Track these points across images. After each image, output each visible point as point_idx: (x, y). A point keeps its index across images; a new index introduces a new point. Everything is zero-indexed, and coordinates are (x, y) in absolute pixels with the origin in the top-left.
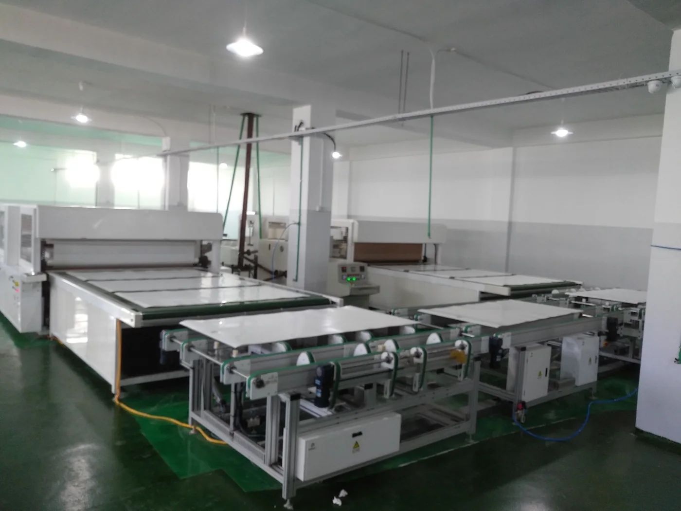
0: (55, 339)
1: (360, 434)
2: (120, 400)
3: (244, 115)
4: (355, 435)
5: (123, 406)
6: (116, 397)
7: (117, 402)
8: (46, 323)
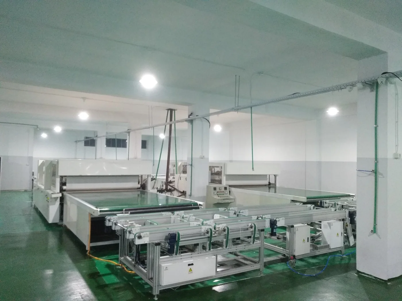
0: (65, 226)
1: (192, 264)
2: (89, 253)
3: (168, 110)
4: (189, 265)
5: (91, 255)
6: (88, 252)
7: (88, 254)
8: (61, 219)
